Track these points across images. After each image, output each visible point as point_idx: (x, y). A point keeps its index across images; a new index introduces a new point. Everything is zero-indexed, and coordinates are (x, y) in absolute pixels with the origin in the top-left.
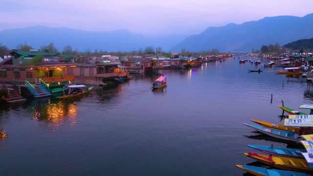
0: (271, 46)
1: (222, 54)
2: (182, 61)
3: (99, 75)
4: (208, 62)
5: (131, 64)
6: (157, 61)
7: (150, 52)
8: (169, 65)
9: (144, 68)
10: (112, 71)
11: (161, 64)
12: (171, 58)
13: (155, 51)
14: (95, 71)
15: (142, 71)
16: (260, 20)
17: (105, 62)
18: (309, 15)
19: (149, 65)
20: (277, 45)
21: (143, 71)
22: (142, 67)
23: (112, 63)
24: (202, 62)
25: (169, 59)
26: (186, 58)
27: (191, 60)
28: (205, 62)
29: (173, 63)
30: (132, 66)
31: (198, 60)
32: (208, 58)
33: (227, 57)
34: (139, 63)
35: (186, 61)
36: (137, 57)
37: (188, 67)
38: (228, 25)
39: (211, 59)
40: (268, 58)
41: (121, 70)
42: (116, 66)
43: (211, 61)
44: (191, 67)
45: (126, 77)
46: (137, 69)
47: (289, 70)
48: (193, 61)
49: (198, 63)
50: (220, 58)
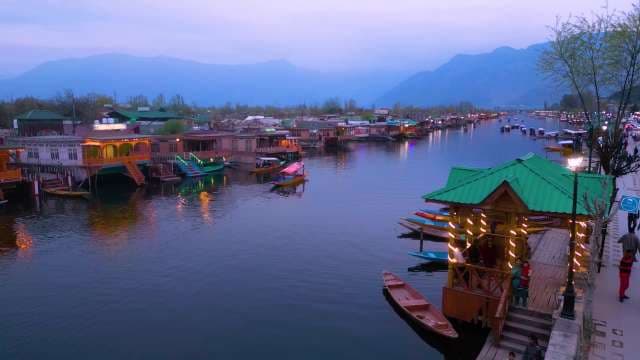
1: (479, 112)
2: (389, 128)
3: (260, 150)
4: (443, 129)
5: (303, 133)
6: (346, 128)
7: (333, 110)
8: (367, 135)
9: (323, 139)
10: (277, 144)
11: (352, 133)
12: (370, 122)
13: (343, 107)
14: (254, 143)
15: (320, 145)
17: (268, 130)
19: (332, 135)
21: (322, 144)
22: (320, 138)
23: (278, 132)
24: (431, 128)
25: (367, 123)
26: (397, 122)
27: (407, 126)
28: (438, 128)
29: (374, 131)
30: (304, 135)
31: (422, 124)
32: (443, 121)
34: (315, 131)
35: (398, 128)
36: (311, 119)
37: (400, 138)
38: (497, 51)
39: (449, 123)
41: (289, 144)
42: (283, 137)
43: (449, 126)
44: (406, 138)
45: (297, 153)
46: (312, 141)
47: (564, 145)
48: (410, 127)
49: (421, 131)
50: (470, 122)
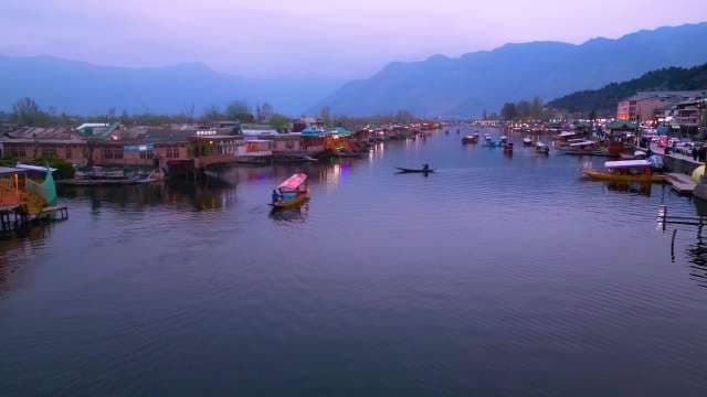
0: (524, 105)
1: (420, 121)
2: (307, 141)
4: (385, 141)
8: (269, 153)
9: (163, 164)
12: (279, 131)
13: (254, 113)
15: (155, 177)
16: (496, 50)
18: (592, 40)
19: (183, 155)
20: (536, 102)
21: (162, 174)
22: (157, 163)
24: (371, 140)
25: (274, 132)
26: (320, 131)
27: (336, 137)
28: (379, 141)
29: (281, 146)
31: (359, 134)
32: (385, 130)
33: (431, 128)
34: (143, 148)
35: (321, 141)
37: (326, 158)
38: (431, 59)
39: (392, 134)
40: (521, 131)
43: (392, 138)
44: (335, 157)
48: (341, 139)
49: (357, 145)
50: (415, 133)
